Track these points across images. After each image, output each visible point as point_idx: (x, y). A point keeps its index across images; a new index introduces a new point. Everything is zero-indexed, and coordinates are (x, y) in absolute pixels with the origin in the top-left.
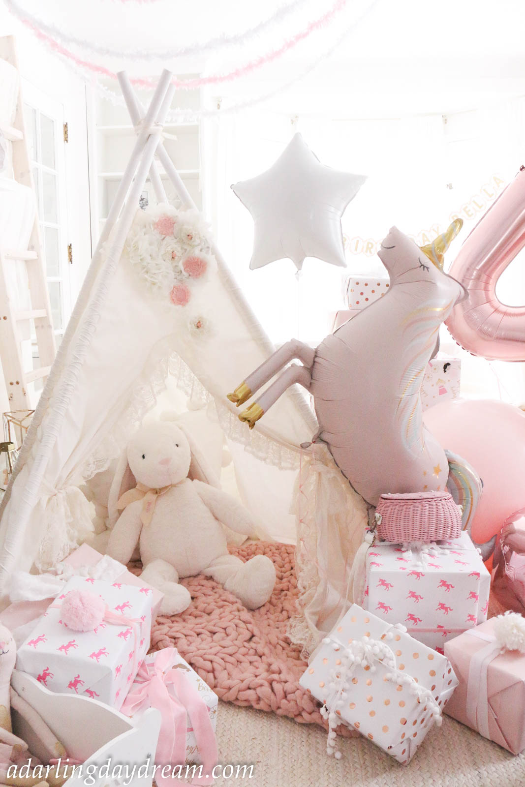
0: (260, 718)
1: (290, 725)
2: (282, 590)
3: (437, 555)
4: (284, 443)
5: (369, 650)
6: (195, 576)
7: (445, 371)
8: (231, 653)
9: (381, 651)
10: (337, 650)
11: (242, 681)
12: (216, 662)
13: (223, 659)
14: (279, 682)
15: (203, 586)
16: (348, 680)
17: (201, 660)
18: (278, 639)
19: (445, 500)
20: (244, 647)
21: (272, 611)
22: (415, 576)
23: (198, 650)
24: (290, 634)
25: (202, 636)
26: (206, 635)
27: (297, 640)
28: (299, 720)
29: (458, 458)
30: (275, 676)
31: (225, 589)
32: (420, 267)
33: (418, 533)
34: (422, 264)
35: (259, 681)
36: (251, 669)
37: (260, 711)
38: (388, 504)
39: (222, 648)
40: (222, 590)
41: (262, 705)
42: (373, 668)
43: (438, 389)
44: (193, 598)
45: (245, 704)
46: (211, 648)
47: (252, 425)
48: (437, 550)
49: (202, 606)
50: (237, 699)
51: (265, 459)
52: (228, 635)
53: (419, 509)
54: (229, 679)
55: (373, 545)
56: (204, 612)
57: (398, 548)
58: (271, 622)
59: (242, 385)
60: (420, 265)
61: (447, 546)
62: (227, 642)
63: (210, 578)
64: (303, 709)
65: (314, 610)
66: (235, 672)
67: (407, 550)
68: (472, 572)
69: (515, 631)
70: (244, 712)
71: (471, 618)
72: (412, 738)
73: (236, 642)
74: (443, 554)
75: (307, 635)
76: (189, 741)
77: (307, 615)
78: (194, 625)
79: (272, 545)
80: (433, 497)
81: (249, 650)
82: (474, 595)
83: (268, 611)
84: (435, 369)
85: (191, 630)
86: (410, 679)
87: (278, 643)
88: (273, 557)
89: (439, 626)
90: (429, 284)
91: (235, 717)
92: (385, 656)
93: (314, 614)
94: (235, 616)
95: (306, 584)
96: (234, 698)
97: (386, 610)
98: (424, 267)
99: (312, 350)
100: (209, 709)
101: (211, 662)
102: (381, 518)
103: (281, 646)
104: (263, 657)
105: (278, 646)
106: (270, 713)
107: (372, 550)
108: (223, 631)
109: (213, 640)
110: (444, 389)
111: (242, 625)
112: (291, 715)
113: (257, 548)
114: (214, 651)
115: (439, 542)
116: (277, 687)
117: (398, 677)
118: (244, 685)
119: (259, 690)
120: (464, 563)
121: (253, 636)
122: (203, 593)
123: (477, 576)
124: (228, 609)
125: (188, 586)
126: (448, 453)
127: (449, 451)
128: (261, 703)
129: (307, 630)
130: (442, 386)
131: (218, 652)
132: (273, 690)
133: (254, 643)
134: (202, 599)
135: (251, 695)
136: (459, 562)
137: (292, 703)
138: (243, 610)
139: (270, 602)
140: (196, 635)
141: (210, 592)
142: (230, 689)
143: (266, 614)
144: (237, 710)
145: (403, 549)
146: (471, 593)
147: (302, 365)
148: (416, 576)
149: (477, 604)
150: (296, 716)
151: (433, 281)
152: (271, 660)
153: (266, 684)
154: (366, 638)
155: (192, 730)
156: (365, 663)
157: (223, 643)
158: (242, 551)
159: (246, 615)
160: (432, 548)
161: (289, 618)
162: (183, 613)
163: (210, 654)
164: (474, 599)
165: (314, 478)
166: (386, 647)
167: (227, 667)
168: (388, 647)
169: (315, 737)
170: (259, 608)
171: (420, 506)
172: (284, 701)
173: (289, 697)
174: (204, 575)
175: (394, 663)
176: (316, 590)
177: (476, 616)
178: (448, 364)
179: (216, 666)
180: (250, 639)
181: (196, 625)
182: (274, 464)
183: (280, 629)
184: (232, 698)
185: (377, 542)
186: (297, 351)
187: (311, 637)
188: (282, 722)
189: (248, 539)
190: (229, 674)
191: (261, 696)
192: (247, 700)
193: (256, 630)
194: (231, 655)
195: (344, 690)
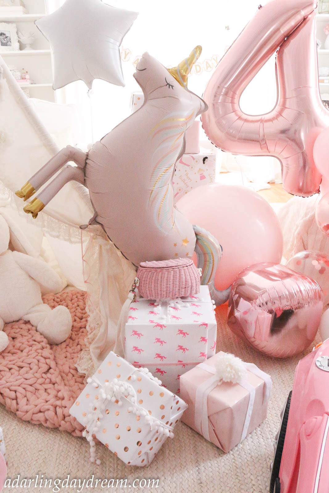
0: (48, 432)
1: (68, 438)
2: (81, 328)
3: (180, 308)
4: (71, 223)
5: (117, 390)
6: (18, 321)
7: (204, 163)
8: (31, 384)
9: (126, 390)
10: (97, 387)
11: (36, 406)
12: (19, 392)
13: (24, 389)
14: (61, 407)
15: (21, 329)
16: (102, 412)
17: (8, 390)
18: (70, 369)
19: (187, 266)
20: (42, 377)
21: (71, 345)
23: (7, 382)
24: (78, 365)
25: (12, 371)
26: (15, 370)
27: (82, 370)
28: (74, 434)
29: (203, 231)
30: (58, 403)
31: (37, 331)
32: (167, 85)
33: (165, 293)
34: (168, 83)
35: (47, 406)
36: (44, 396)
38: (144, 271)
39: (24, 380)
40: (35, 331)
41: (48, 424)
42: (120, 403)
43: (200, 176)
44: (13, 338)
45: (38, 423)
46: (17, 380)
47: (35, 215)
48: (180, 304)
49: (18, 345)
50: (32, 419)
51: (58, 237)
52: (31, 369)
53: (166, 275)
54: (27, 405)
55: (134, 301)
56: (19, 350)
57: (152, 303)
58: (68, 354)
59: (27, 184)
60: (167, 84)
61: (189, 299)
62: (30, 375)
63: (27, 322)
64: (76, 428)
65: (96, 345)
66: (32, 398)
67: (158, 305)
68: (202, 323)
69: (229, 369)
70: (37, 428)
71: (203, 354)
72: (149, 451)
73: (36, 375)
74: (185, 307)
75: (89, 366)
77: (91, 350)
78: (8, 362)
79: (78, 293)
80: (177, 265)
81: (46, 379)
82: (204, 339)
83: (67, 345)
84: (197, 161)
85: (5, 366)
86: (145, 412)
87: (69, 372)
88: (78, 302)
89: (179, 361)
90: (174, 98)
91: (30, 433)
92: (129, 394)
93: (97, 348)
94: (39, 353)
95: (92, 326)
97: (139, 351)
98: (170, 85)
99: (84, 153)
101: (15, 391)
102: (139, 281)
103: (71, 373)
104: (56, 385)
105: (70, 374)
106: (55, 430)
107: (134, 305)
108: (28, 365)
109: (19, 374)
110: (203, 175)
111: (42, 360)
112: (69, 431)
113: (67, 296)
114: (18, 382)
115: (182, 298)
116: (59, 411)
117: (137, 410)
118: (36, 409)
119: (46, 413)
120: (198, 314)
121: (50, 368)
122: (21, 335)
123: (205, 326)
124: (35, 348)
125: (9, 330)
126: (195, 228)
127: (196, 226)
128: (48, 423)
129: (90, 361)
130: (203, 174)
131: (22, 384)
132: (56, 414)
133: (51, 374)
134: (20, 339)
135: (40, 417)
136: (195, 313)
137: (68, 424)
138: (46, 347)
139: (71, 338)
140: (7, 370)
141: (25, 333)
142: (27, 412)
143: (66, 348)
144: (33, 427)
145: (155, 304)
146: (202, 338)
147: (77, 166)
148: (160, 328)
149: (207, 345)
150: (72, 432)
151: (176, 97)
152: (61, 387)
153: (52, 408)
154: (116, 380)
156: (114, 399)
157: (26, 376)
158: (57, 298)
159: (47, 352)
160: (177, 302)
161: (81, 350)
163: (15, 386)
164: (204, 342)
165: (97, 248)
166: (130, 387)
167: (27, 396)
168: (131, 386)
170: (62, 343)
171: (166, 273)
172: (63, 422)
173: (67, 419)
174: (23, 320)
175: (135, 399)
176: (99, 330)
177: (206, 353)
178: (206, 158)
179: (18, 394)
180: (47, 372)
181: (10, 361)
182: (65, 240)
183: (74, 359)
184: (29, 419)
185: (138, 298)
186: (72, 155)
187: (93, 366)
188: (64, 436)
189: (68, 286)
190: (28, 400)
191: (47, 418)
192: (39, 421)
193: (53, 364)
194: (31, 385)
195: (98, 419)
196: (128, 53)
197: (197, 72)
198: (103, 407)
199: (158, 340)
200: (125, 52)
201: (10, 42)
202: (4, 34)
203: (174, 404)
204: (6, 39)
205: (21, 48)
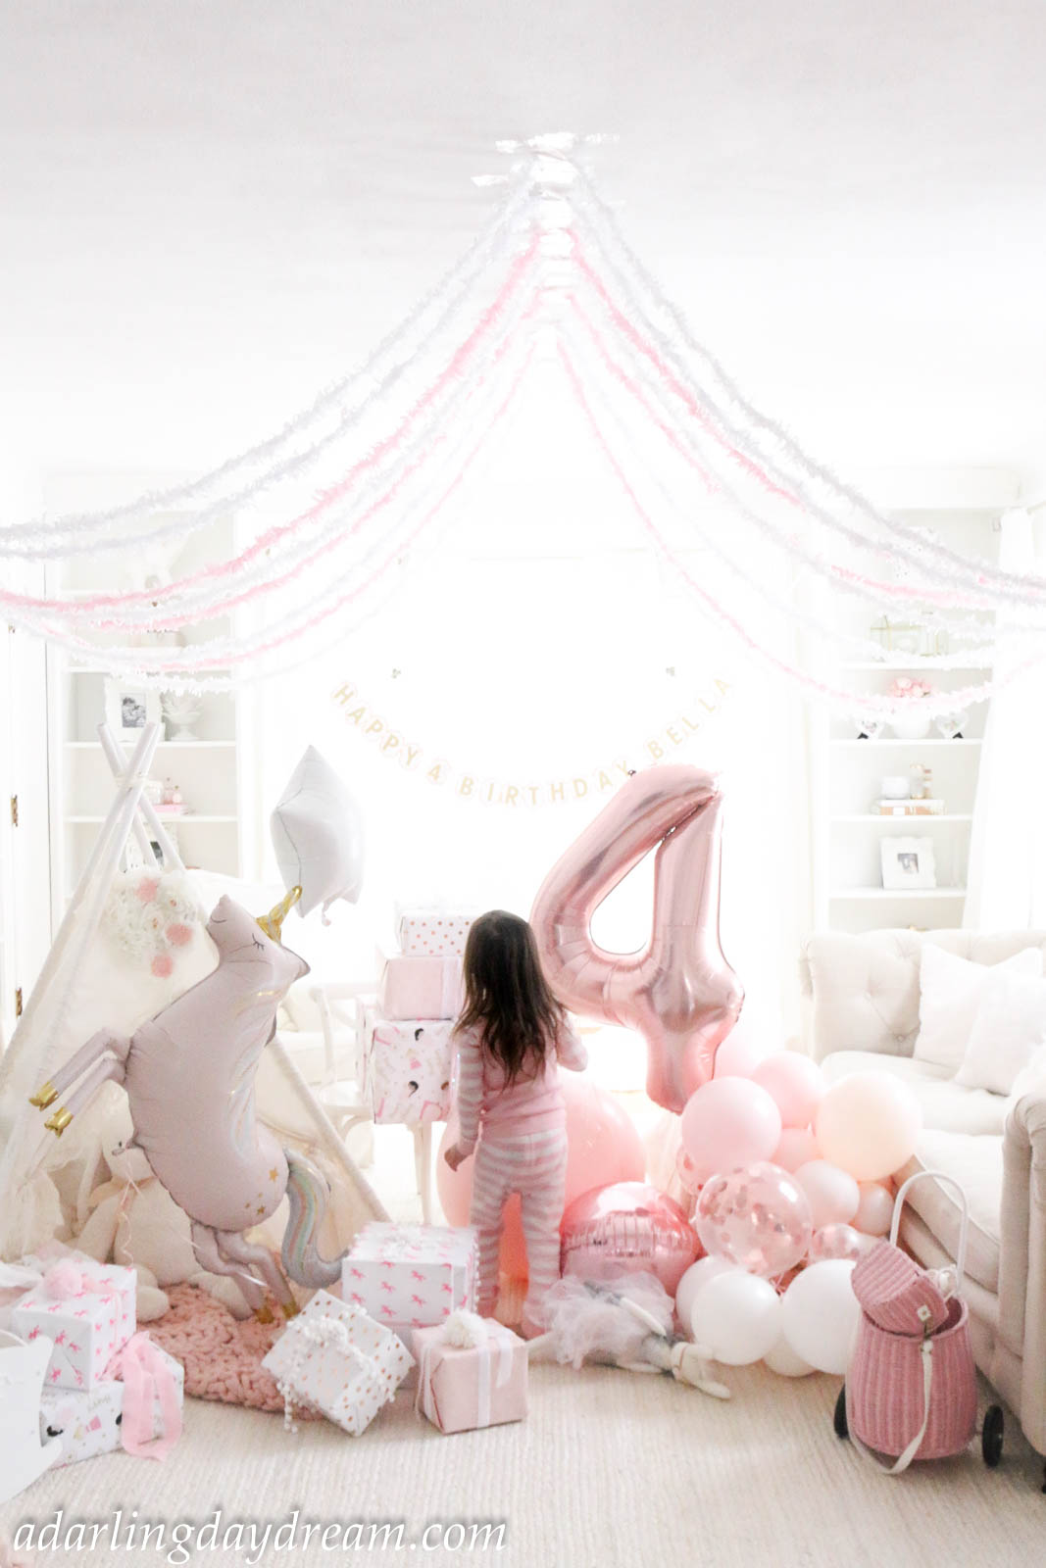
0: (227, 1408)
1: (256, 1414)
5: (325, 1329)
6: (179, 1284)
9: (336, 1329)
10: (299, 1332)
14: (246, 1373)
15: (185, 1294)
16: (304, 1357)
22: (387, 1266)
26: (182, 1337)
28: (265, 1407)
30: (245, 1369)
32: (254, 944)
34: (257, 941)
35: (229, 1374)
36: (224, 1365)
37: (229, 1403)
40: (207, 1298)
41: (230, 1397)
42: (326, 1344)
44: (173, 1307)
45: (214, 1397)
49: (180, 1312)
50: (207, 1393)
54: (200, 1375)
56: (182, 1318)
62: (204, 1341)
63: (196, 1286)
64: (268, 1395)
68: (445, 1264)
71: (446, 1312)
76: (156, 1409)
82: (447, 1287)
86: (355, 1349)
87: (260, 1348)
89: (414, 1320)
90: (264, 964)
92: (338, 1333)
96: (204, 1390)
97: (360, 1300)
98: (258, 945)
100: (175, 1379)
104: (240, 1357)
106: (239, 1404)
111: (222, 1328)
112: (258, 1404)
114: (188, 1349)
116: (245, 1379)
118: (215, 1376)
119: (228, 1382)
121: (232, 1338)
122: (185, 1301)
123: (447, 1268)
124: (209, 1314)
125: (169, 1293)
128: (229, 1393)
132: (240, 1381)
133: (233, 1345)
134: (183, 1305)
135: (220, 1387)
137: (258, 1391)
138: (225, 1315)
141: (192, 1299)
142: (199, 1382)
149: (452, 1298)
150: (263, 1404)
151: (267, 960)
153: (235, 1375)
154: (323, 1318)
155: (157, 1397)
156: (321, 1341)
157: (198, 1343)
159: (229, 1319)
162: (161, 1318)
164: (447, 1292)
166: (340, 1326)
168: (342, 1325)
169: (277, 1420)
172: (251, 1390)
173: (255, 1386)
174: (187, 1283)
175: (345, 1338)
180: (228, 1342)
186: (111, 1043)
188: (251, 1412)
191: (230, 1388)
192: (215, 1393)
193: (236, 1333)
194: (205, 1354)
195: (299, 1365)
196: (416, 752)
197: (578, 795)
198: (306, 1350)
199: (385, 1285)
200: (410, 749)
201: (145, 718)
202: (132, 701)
203: (393, 1346)
204: (134, 713)
205: (167, 737)
